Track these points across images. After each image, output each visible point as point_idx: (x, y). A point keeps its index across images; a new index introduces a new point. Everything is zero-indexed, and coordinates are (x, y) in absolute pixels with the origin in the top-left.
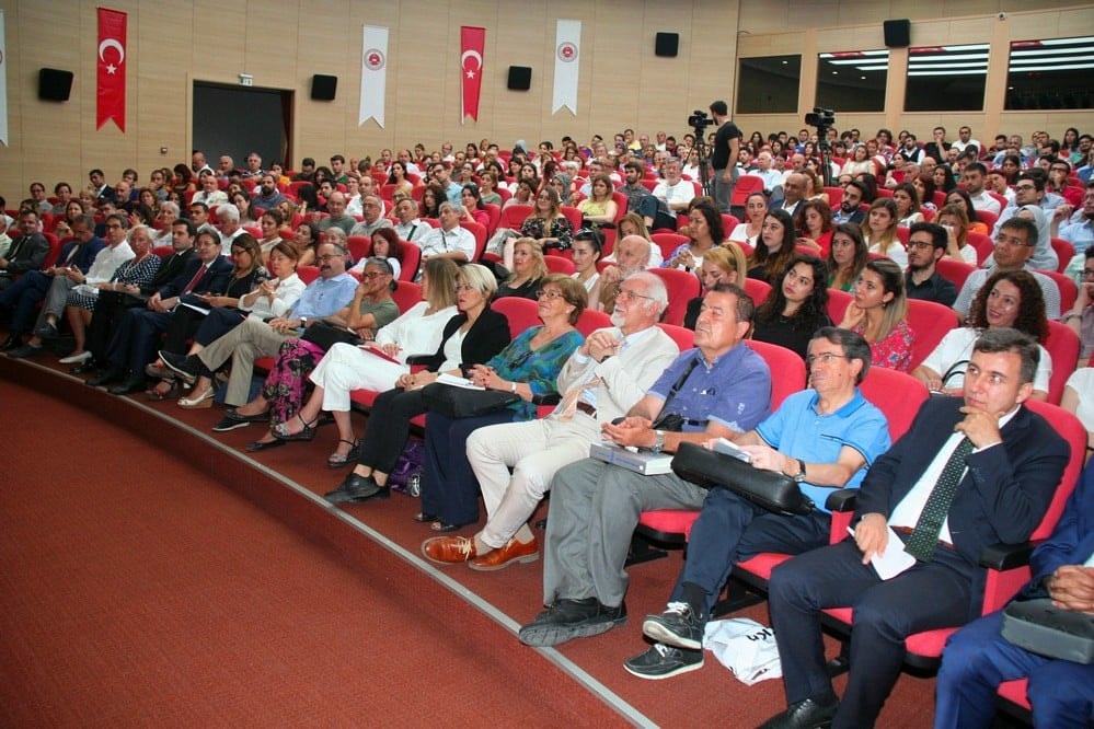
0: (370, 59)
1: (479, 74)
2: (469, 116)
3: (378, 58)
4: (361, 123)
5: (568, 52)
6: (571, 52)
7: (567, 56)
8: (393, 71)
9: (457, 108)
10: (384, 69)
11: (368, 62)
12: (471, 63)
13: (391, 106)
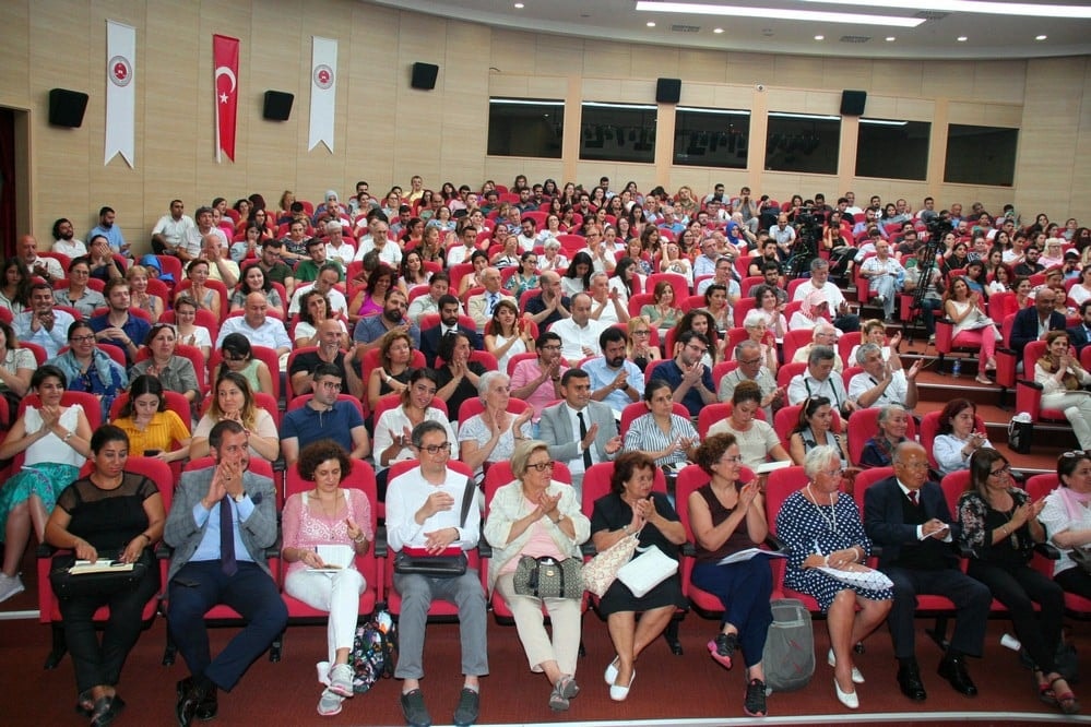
0: (116, 71)
1: (233, 98)
2: (224, 152)
3: (123, 69)
4: (106, 162)
5: (324, 77)
6: (327, 75)
7: (324, 81)
8: (141, 88)
9: (211, 141)
10: (132, 85)
11: (114, 74)
12: (224, 84)
13: (140, 136)
